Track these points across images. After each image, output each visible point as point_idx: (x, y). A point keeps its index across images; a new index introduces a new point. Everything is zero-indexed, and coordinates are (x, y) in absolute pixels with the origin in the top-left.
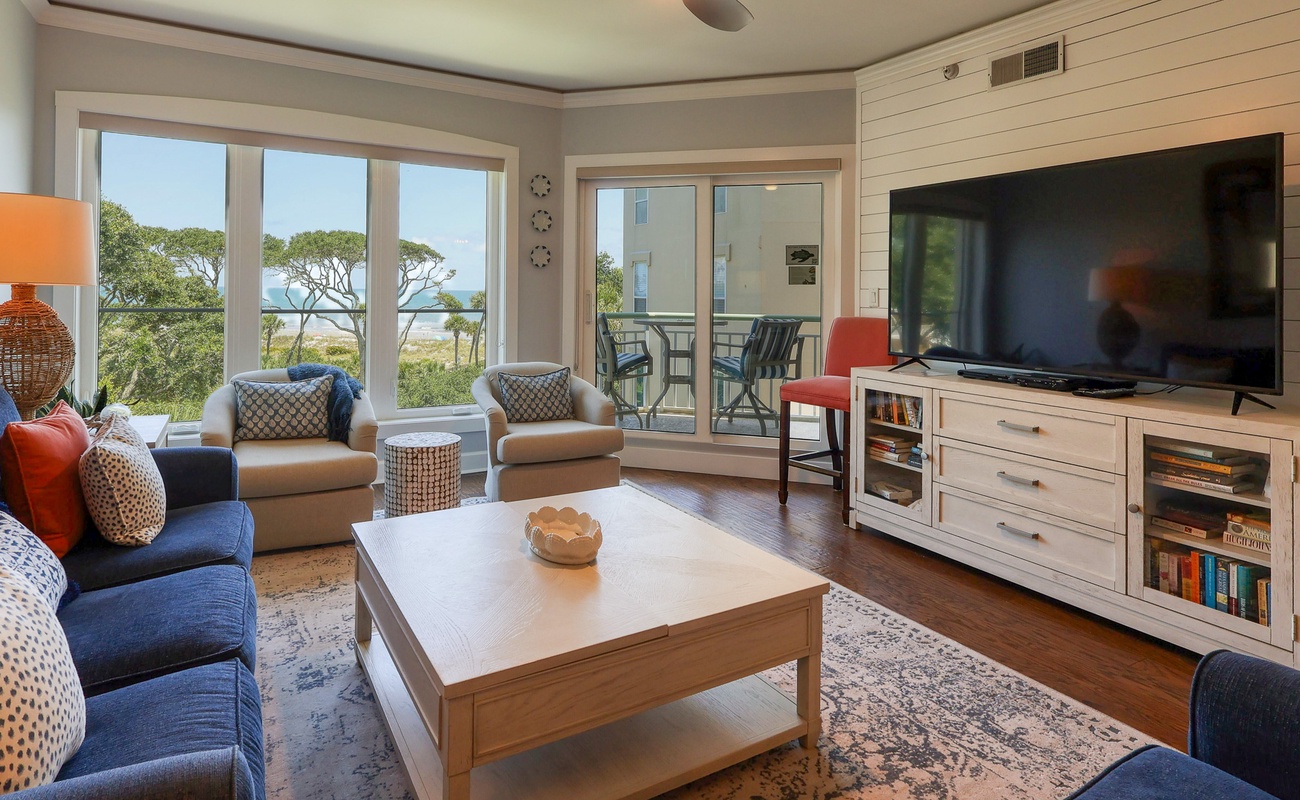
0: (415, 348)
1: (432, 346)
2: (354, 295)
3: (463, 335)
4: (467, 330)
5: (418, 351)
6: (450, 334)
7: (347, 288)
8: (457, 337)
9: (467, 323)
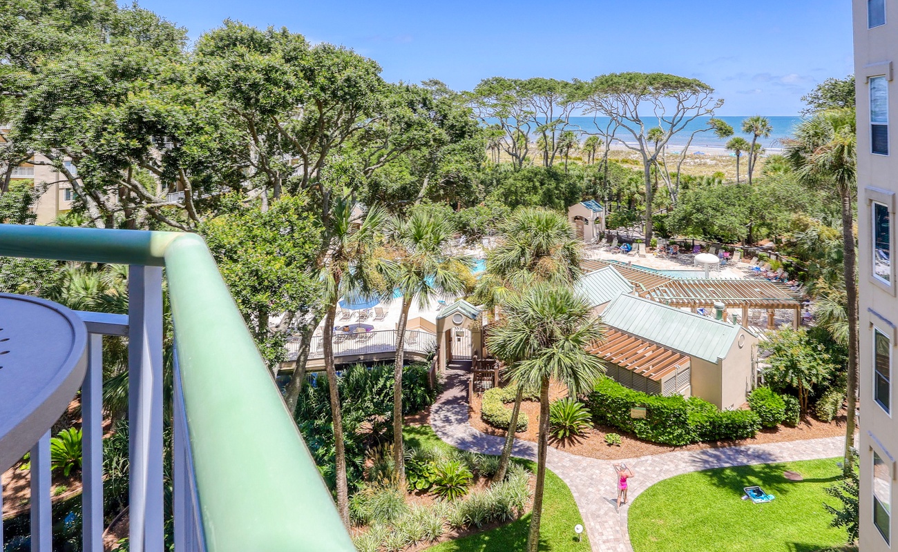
0: (714, 162)
1: (728, 161)
2: (640, 121)
3: (743, 153)
4: (747, 149)
5: (716, 165)
6: (733, 153)
7: (634, 116)
8: (738, 156)
9: (747, 144)
